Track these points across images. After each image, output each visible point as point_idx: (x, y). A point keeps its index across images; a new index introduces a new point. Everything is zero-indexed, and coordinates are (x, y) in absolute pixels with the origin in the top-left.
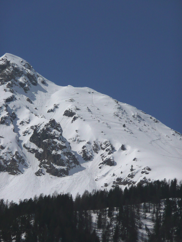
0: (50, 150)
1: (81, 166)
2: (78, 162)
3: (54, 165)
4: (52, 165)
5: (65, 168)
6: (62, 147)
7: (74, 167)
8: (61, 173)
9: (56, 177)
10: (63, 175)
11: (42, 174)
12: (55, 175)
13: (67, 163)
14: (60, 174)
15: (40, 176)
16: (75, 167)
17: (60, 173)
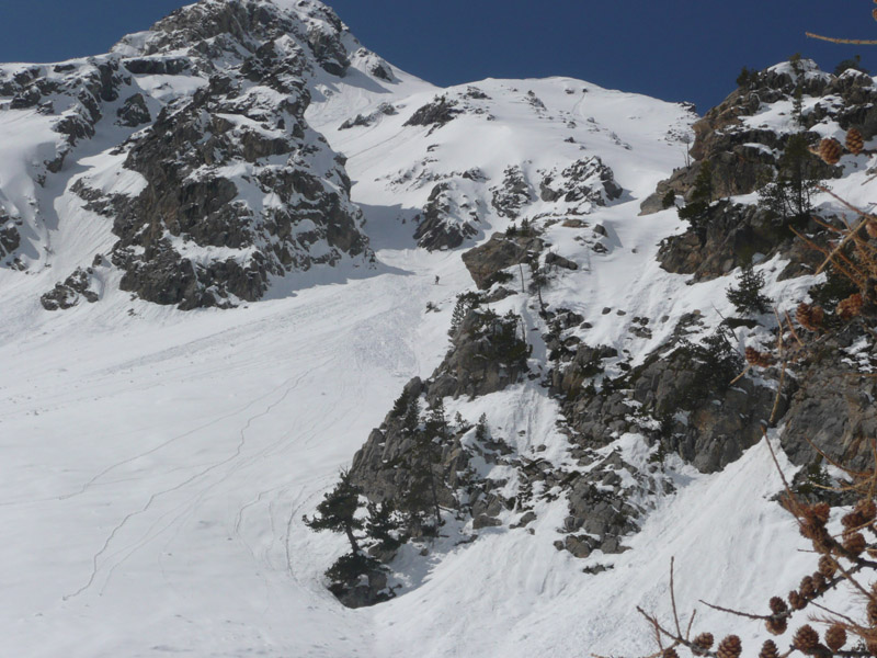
0: (180, 166)
1: (372, 260)
2: (357, 235)
3: (178, 244)
4: (166, 241)
5: (243, 255)
6: (258, 148)
7: (322, 260)
8: (210, 284)
9: (172, 310)
10: (222, 301)
11: (82, 298)
12: (164, 299)
13: (267, 233)
14: (203, 290)
15: (66, 306)
16: (332, 264)
17: (200, 285)
